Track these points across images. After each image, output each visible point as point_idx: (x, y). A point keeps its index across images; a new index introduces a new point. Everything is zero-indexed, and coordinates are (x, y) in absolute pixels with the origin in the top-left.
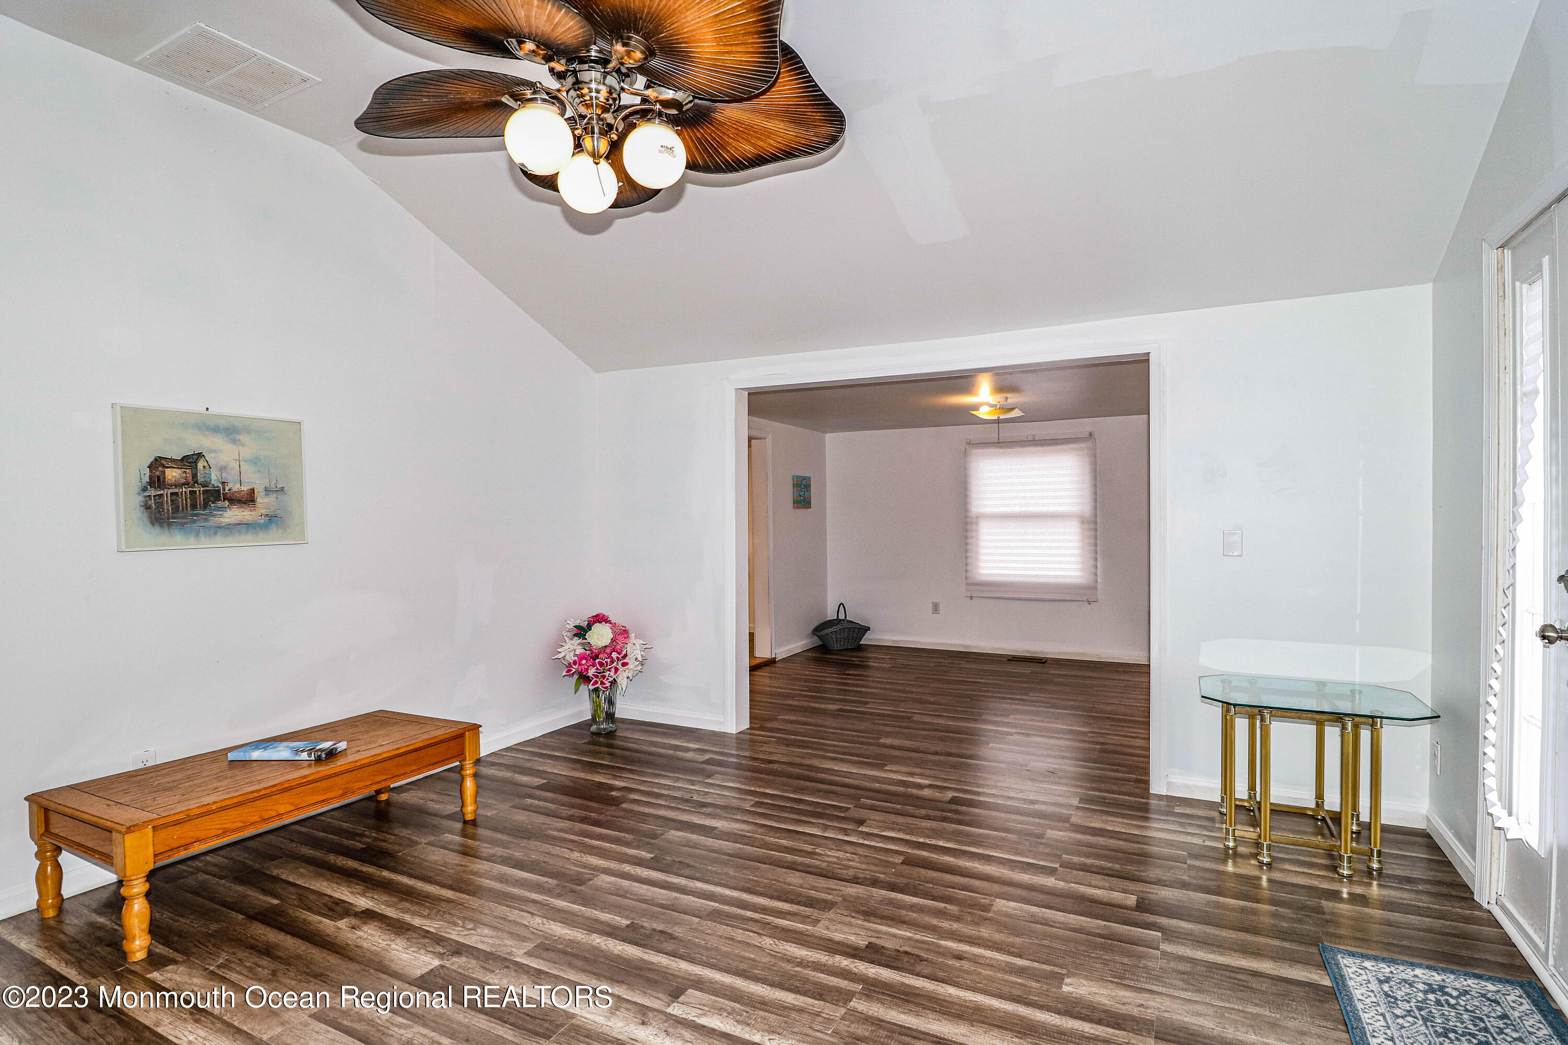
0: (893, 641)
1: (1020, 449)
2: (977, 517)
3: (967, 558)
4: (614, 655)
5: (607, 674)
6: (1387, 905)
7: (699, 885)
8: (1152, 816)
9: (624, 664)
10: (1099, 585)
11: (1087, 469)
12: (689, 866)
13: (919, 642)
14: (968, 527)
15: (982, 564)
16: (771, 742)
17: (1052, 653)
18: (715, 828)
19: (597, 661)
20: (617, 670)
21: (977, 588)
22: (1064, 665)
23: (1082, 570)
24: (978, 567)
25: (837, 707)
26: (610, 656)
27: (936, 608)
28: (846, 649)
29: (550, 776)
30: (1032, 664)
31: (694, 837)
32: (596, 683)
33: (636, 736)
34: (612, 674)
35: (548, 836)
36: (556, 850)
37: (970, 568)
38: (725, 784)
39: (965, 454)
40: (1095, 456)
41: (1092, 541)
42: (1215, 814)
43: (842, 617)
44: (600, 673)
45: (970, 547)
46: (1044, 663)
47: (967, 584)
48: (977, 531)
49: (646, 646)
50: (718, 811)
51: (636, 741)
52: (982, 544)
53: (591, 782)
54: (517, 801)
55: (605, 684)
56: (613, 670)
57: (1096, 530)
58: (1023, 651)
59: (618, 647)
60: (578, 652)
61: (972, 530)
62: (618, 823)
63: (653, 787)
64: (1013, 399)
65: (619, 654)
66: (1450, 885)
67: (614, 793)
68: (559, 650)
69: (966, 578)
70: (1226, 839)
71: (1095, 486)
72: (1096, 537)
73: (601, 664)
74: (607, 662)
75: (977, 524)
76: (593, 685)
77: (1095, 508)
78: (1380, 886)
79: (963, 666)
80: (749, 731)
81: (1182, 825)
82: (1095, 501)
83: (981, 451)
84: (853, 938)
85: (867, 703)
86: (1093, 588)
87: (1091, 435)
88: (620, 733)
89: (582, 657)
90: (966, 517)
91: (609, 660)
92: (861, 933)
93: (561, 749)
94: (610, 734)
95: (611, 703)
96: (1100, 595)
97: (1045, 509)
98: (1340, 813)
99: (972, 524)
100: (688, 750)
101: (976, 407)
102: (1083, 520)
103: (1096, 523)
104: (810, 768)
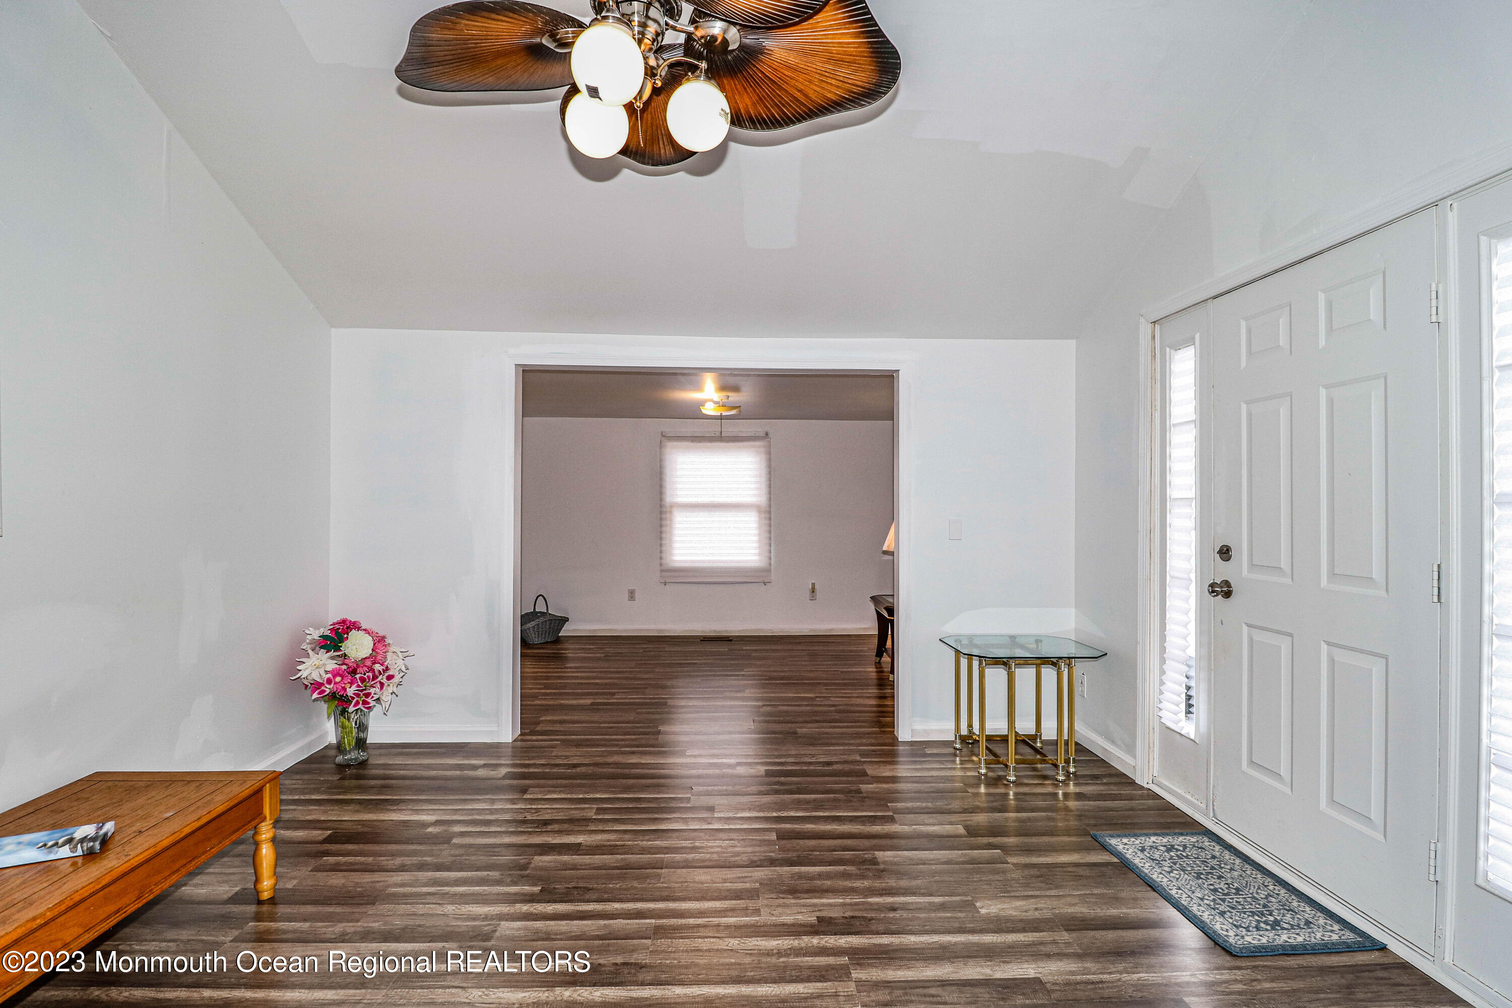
0: (590, 631)
1: (709, 444)
2: (671, 507)
3: (661, 545)
4: (377, 667)
5: (372, 691)
6: (1079, 796)
7: (617, 906)
8: (901, 759)
9: (390, 678)
10: (772, 567)
11: (763, 465)
12: (589, 889)
13: (615, 630)
14: (664, 516)
15: (676, 552)
16: (557, 745)
17: (735, 632)
18: (580, 844)
19: (358, 676)
20: (382, 685)
21: (670, 574)
22: (748, 641)
23: (760, 554)
24: (671, 554)
25: (589, 701)
26: (371, 670)
27: (632, 595)
28: (547, 643)
29: (336, 825)
30: (723, 642)
31: (566, 858)
32: (357, 703)
33: (399, 761)
34: (378, 690)
35: (394, 895)
36: (421, 909)
37: (664, 555)
38: (548, 797)
39: (661, 446)
40: (769, 453)
41: (767, 528)
42: (951, 750)
43: (541, 608)
44: (361, 691)
45: (664, 535)
46: (731, 640)
47: (662, 571)
48: (671, 520)
49: (406, 654)
50: (566, 826)
51: (404, 767)
52: (676, 532)
53: (391, 823)
54: (313, 863)
55: (369, 703)
56: (378, 685)
57: (770, 519)
58: (711, 631)
59: (379, 657)
60: (329, 668)
61: (666, 519)
62: (467, 862)
63: (473, 815)
64: (734, 397)
65: (382, 665)
66: (1110, 775)
67: (430, 830)
68: (299, 668)
69: (661, 565)
70: (980, 768)
71: (770, 480)
72: (770, 526)
73: (363, 680)
74: (369, 677)
75: (671, 512)
76: (355, 706)
77: (770, 499)
78: (1075, 784)
79: (667, 649)
80: (520, 738)
81: (941, 762)
82: (770, 493)
83: (675, 443)
84: (800, 917)
85: (614, 694)
86: (767, 570)
87: (767, 434)
88: (372, 761)
89: (336, 673)
90: (661, 506)
91: (371, 674)
92: (802, 911)
93: (316, 791)
94: (363, 764)
95: (362, 727)
96: (773, 577)
97: (729, 500)
98: (1007, 736)
99: (666, 513)
100: (475, 768)
101: (702, 403)
102: (758, 508)
103: (770, 512)
104: (617, 765)
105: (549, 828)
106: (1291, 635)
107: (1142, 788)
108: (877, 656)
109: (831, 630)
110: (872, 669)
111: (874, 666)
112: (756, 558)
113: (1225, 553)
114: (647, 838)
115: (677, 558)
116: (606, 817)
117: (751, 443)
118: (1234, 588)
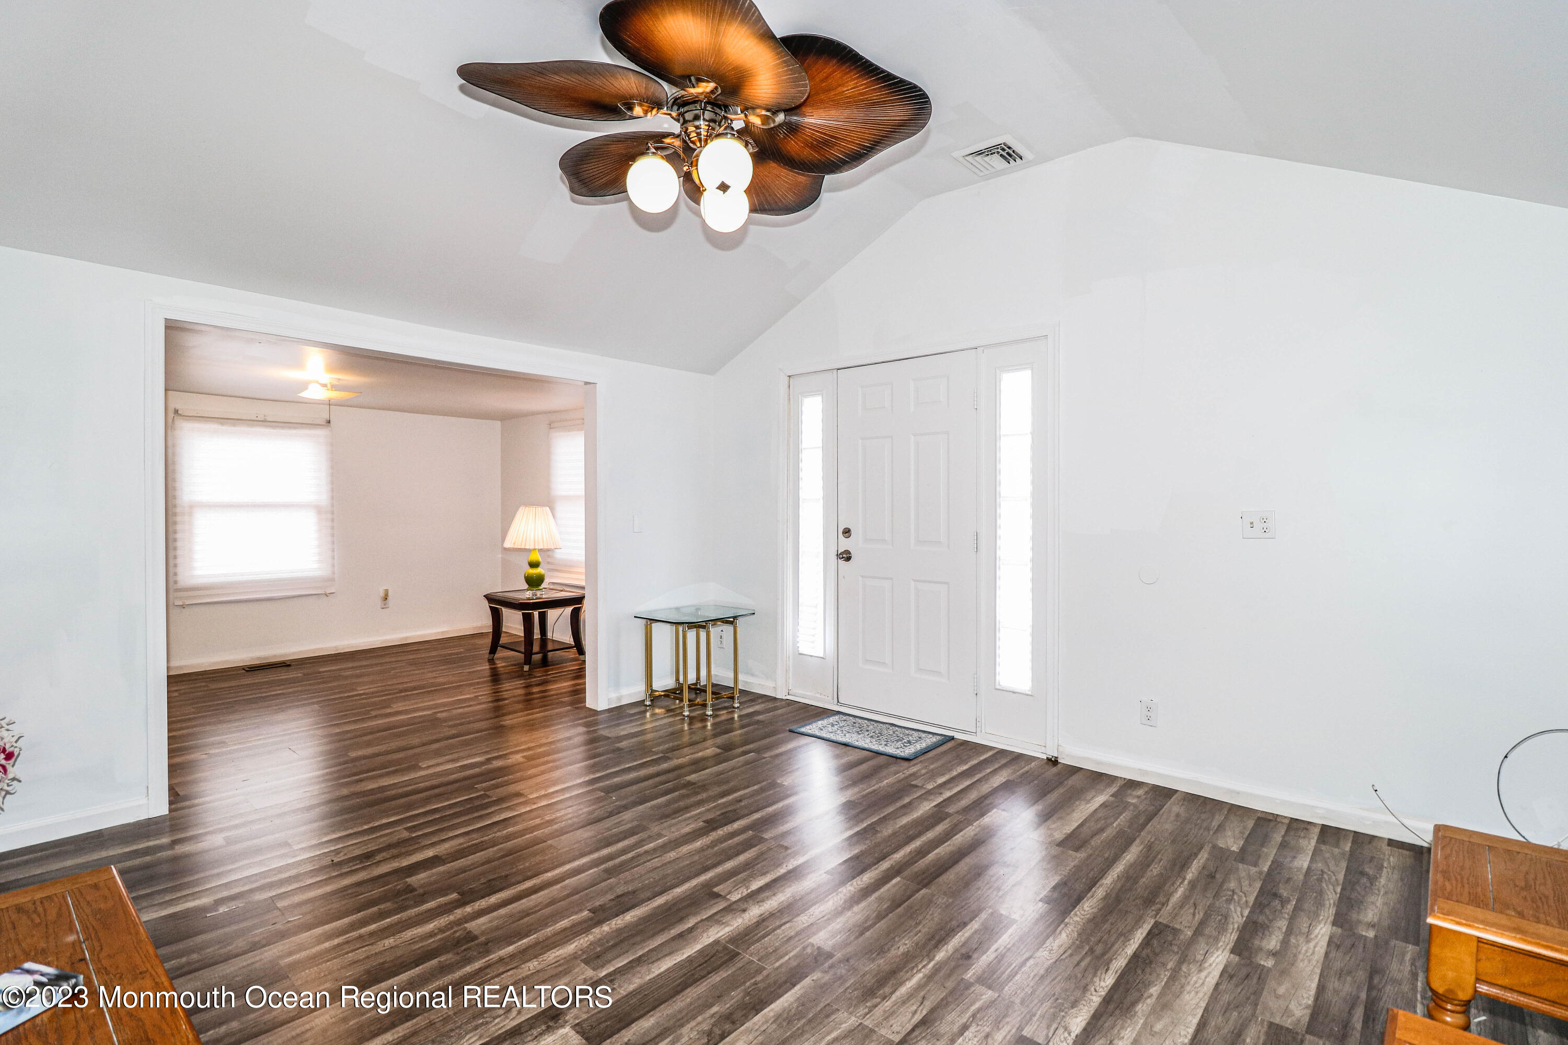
1: (247, 429)
2: (191, 510)
10: (336, 576)
11: (324, 457)
15: (199, 563)
22: (314, 662)
23: (320, 562)
24: (194, 567)
30: (281, 668)
41: (329, 532)
45: (179, 544)
46: (289, 665)
48: (191, 523)
57: (332, 519)
61: (182, 523)
71: (332, 475)
72: (333, 528)
75: (191, 514)
77: (333, 497)
78: (745, 708)
82: (333, 491)
83: (196, 425)
86: (330, 580)
87: (328, 422)
90: (175, 506)
96: (337, 587)
99: (182, 514)
101: (304, 386)
102: (319, 510)
103: (332, 513)
105: (378, 858)
106: (891, 579)
107: (782, 700)
108: (490, 653)
109: (406, 638)
110: (486, 667)
111: (487, 664)
112: (316, 566)
113: (847, 532)
114: (496, 830)
115: (198, 572)
116: (426, 831)
117: (307, 431)
118: (853, 555)
